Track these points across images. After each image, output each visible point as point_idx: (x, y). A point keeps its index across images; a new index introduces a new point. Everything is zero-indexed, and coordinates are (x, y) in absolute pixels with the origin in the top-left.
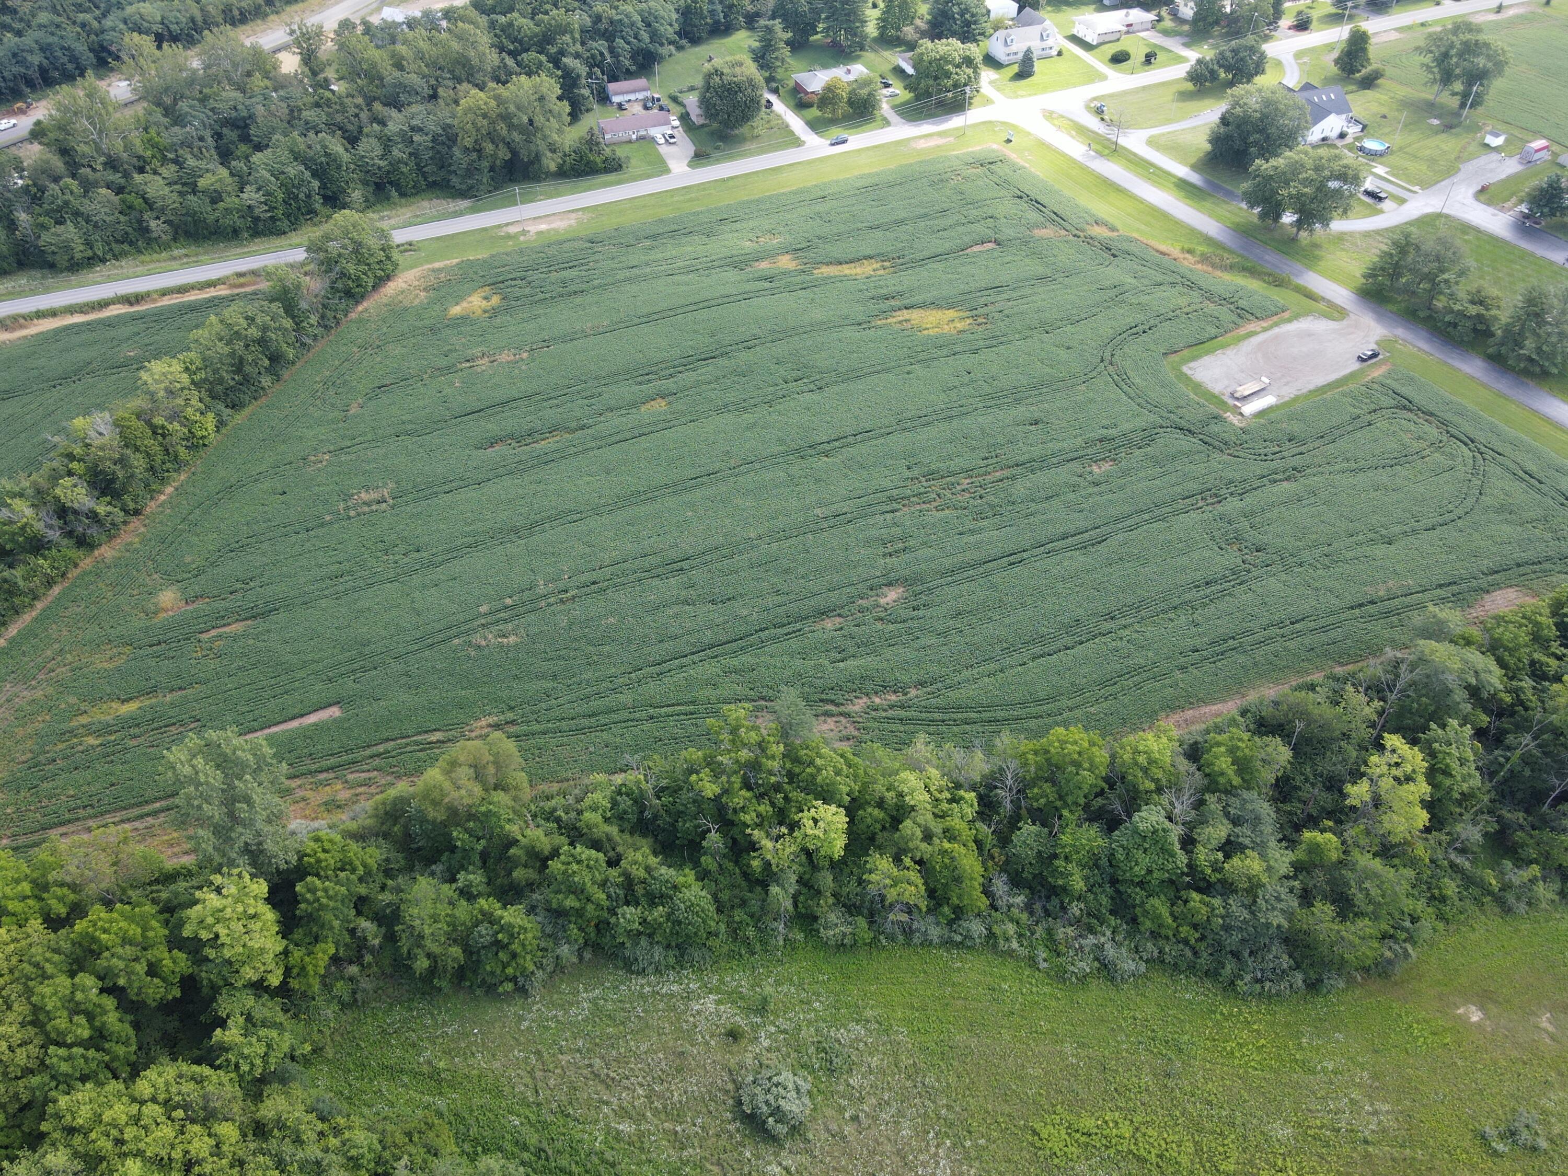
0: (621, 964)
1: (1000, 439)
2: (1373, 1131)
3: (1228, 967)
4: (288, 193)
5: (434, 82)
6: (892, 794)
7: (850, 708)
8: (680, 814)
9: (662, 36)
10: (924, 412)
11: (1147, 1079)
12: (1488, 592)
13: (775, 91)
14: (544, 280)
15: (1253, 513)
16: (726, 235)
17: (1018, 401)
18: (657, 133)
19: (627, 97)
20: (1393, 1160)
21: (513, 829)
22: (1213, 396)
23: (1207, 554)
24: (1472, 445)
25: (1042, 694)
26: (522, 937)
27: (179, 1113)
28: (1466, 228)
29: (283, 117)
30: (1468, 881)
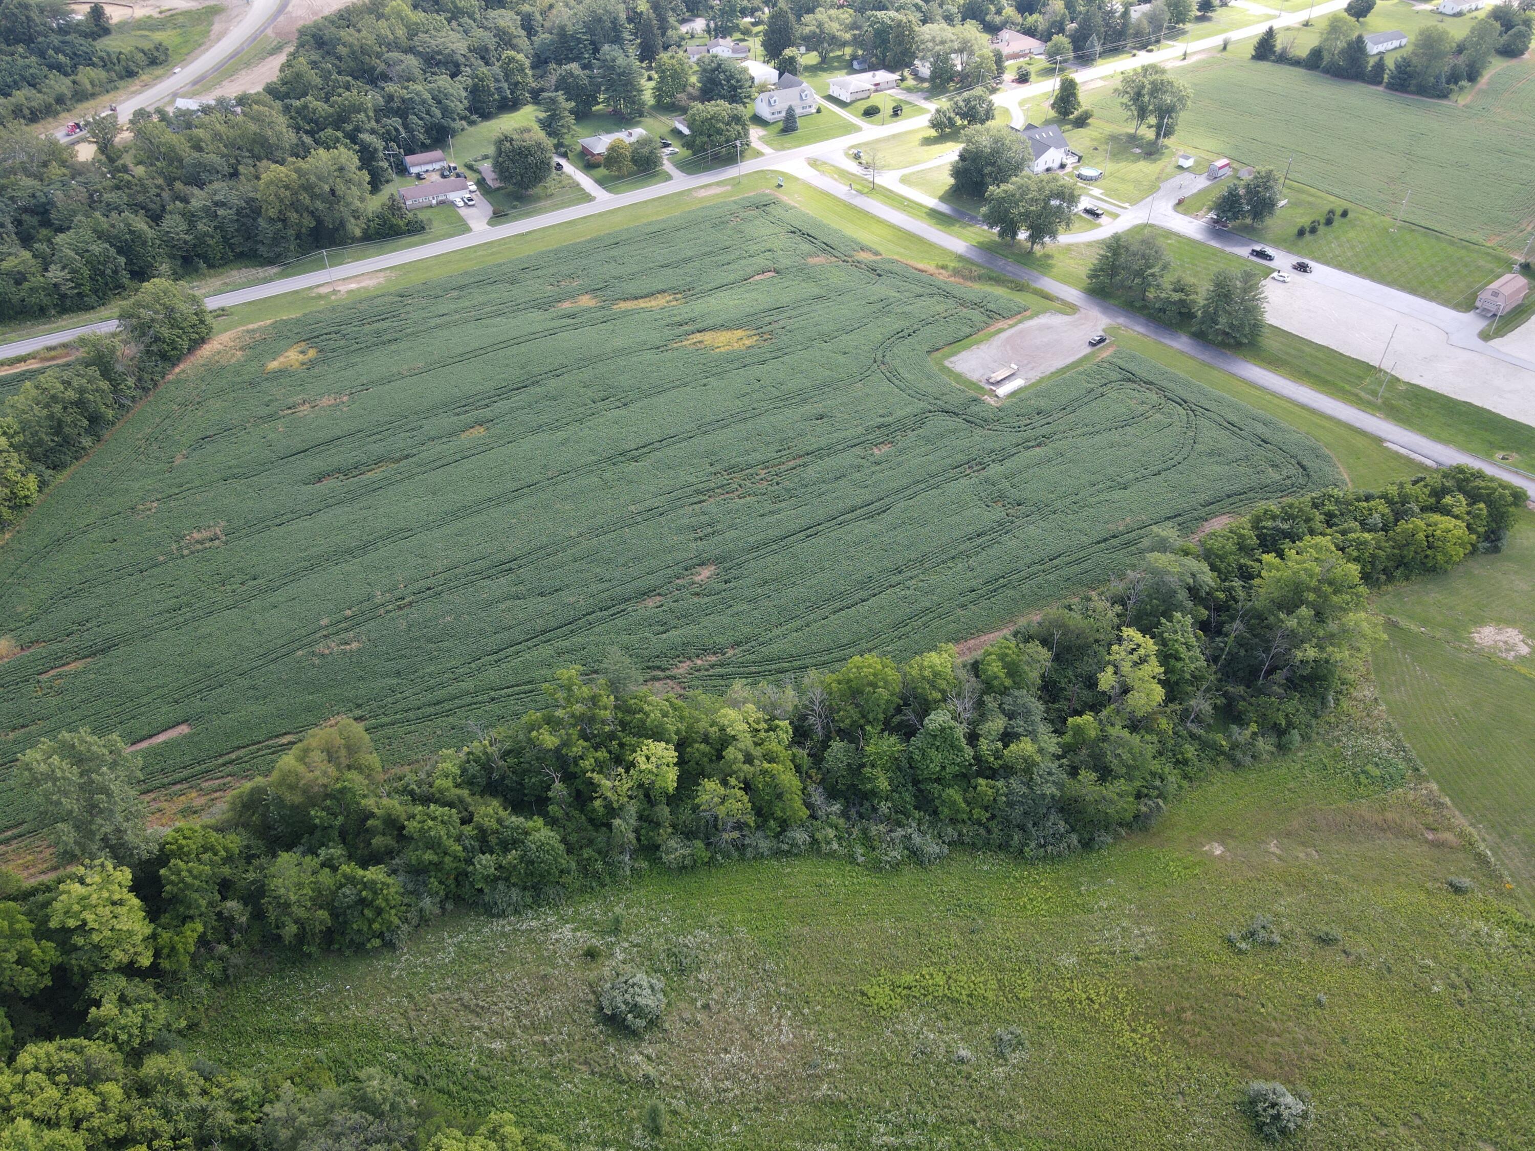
0: (482, 910)
1: (791, 434)
2: (1142, 949)
3: (1016, 837)
4: (94, 269)
5: (233, 161)
6: (715, 729)
7: (675, 672)
8: (525, 772)
9: (452, 112)
10: (721, 416)
11: (956, 938)
12: (1206, 520)
13: (565, 155)
14: (358, 332)
15: (1013, 475)
16: (529, 282)
17: (805, 401)
18: (456, 197)
19: (424, 168)
20: (1159, 969)
21: (369, 803)
22: (972, 383)
23: (976, 511)
24: (1185, 405)
25: (844, 641)
26: (385, 892)
27: (63, 1078)
28: (1169, 234)
29: (83, 201)
30: (1204, 745)
